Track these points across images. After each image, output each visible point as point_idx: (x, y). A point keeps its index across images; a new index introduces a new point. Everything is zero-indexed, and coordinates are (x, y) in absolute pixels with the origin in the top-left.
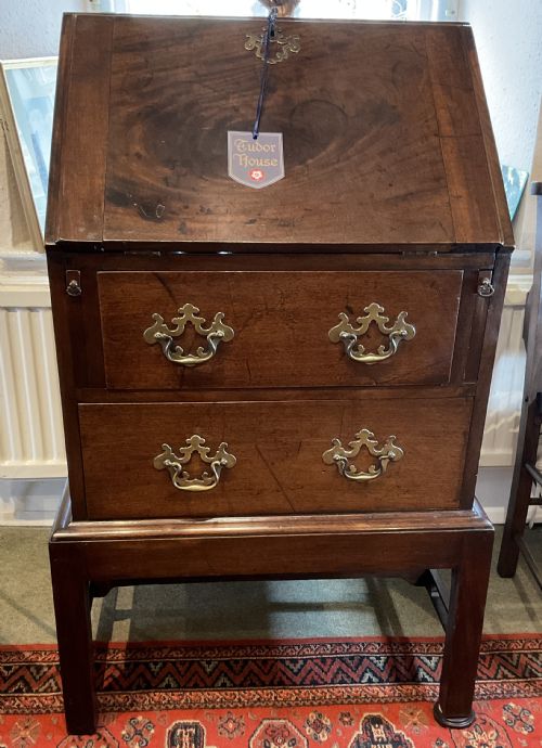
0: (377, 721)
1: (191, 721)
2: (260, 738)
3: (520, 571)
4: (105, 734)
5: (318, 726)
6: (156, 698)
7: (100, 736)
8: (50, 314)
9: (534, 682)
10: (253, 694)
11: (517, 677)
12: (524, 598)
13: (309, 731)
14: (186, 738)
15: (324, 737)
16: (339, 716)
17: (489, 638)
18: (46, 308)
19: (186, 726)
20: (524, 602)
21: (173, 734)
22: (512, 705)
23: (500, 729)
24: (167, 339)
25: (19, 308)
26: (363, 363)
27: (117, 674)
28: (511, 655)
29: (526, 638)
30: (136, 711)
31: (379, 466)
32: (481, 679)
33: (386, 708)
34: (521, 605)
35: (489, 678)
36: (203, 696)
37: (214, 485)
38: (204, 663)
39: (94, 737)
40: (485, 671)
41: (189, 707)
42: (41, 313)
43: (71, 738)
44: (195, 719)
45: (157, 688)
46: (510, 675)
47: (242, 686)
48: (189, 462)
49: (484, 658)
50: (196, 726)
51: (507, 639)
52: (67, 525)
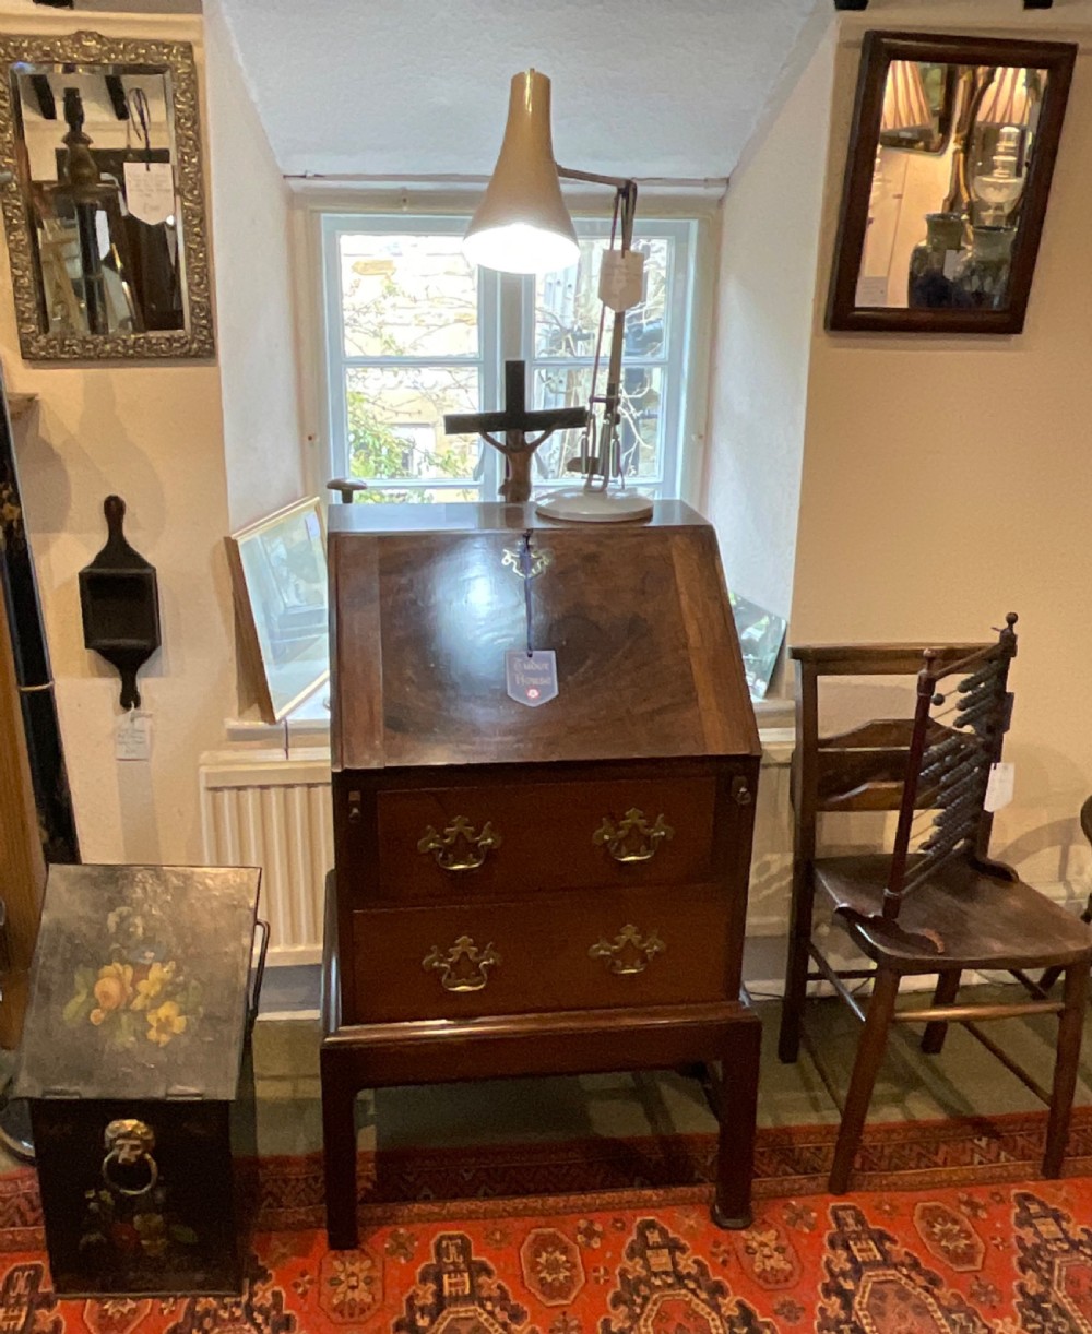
0: (651, 1225)
1: (456, 1233)
2: (530, 1246)
3: (803, 1054)
4: (366, 1247)
5: (590, 1233)
6: (415, 1210)
7: (363, 1250)
8: (329, 789)
9: (816, 1177)
10: (519, 1203)
11: (798, 1173)
12: (808, 1086)
13: (581, 1239)
14: (453, 1250)
15: (596, 1243)
16: (611, 1221)
17: (767, 1131)
18: (327, 784)
19: (451, 1238)
20: (807, 1090)
21: (438, 1246)
22: (794, 1203)
23: (780, 1228)
24: (440, 850)
25: (298, 785)
26: (627, 863)
27: (369, 1185)
28: (792, 1151)
29: (808, 1131)
30: (396, 1223)
31: (644, 960)
32: (759, 1176)
33: (659, 1211)
34: (804, 1095)
35: (769, 1176)
36: (465, 1206)
37: (481, 986)
38: (462, 1171)
39: (356, 1252)
40: (765, 1168)
41: (452, 1218)
42: (320, 788)
43: (333, 1253)
44: (458, 1229)
45: (415, 1200)
46: (790, 1171)
47: (503, 1194)
48: (458, 963)
49: (762, 1154)
50: (462, 1237)
51: (787, 1132)
52: (336, 1029)
